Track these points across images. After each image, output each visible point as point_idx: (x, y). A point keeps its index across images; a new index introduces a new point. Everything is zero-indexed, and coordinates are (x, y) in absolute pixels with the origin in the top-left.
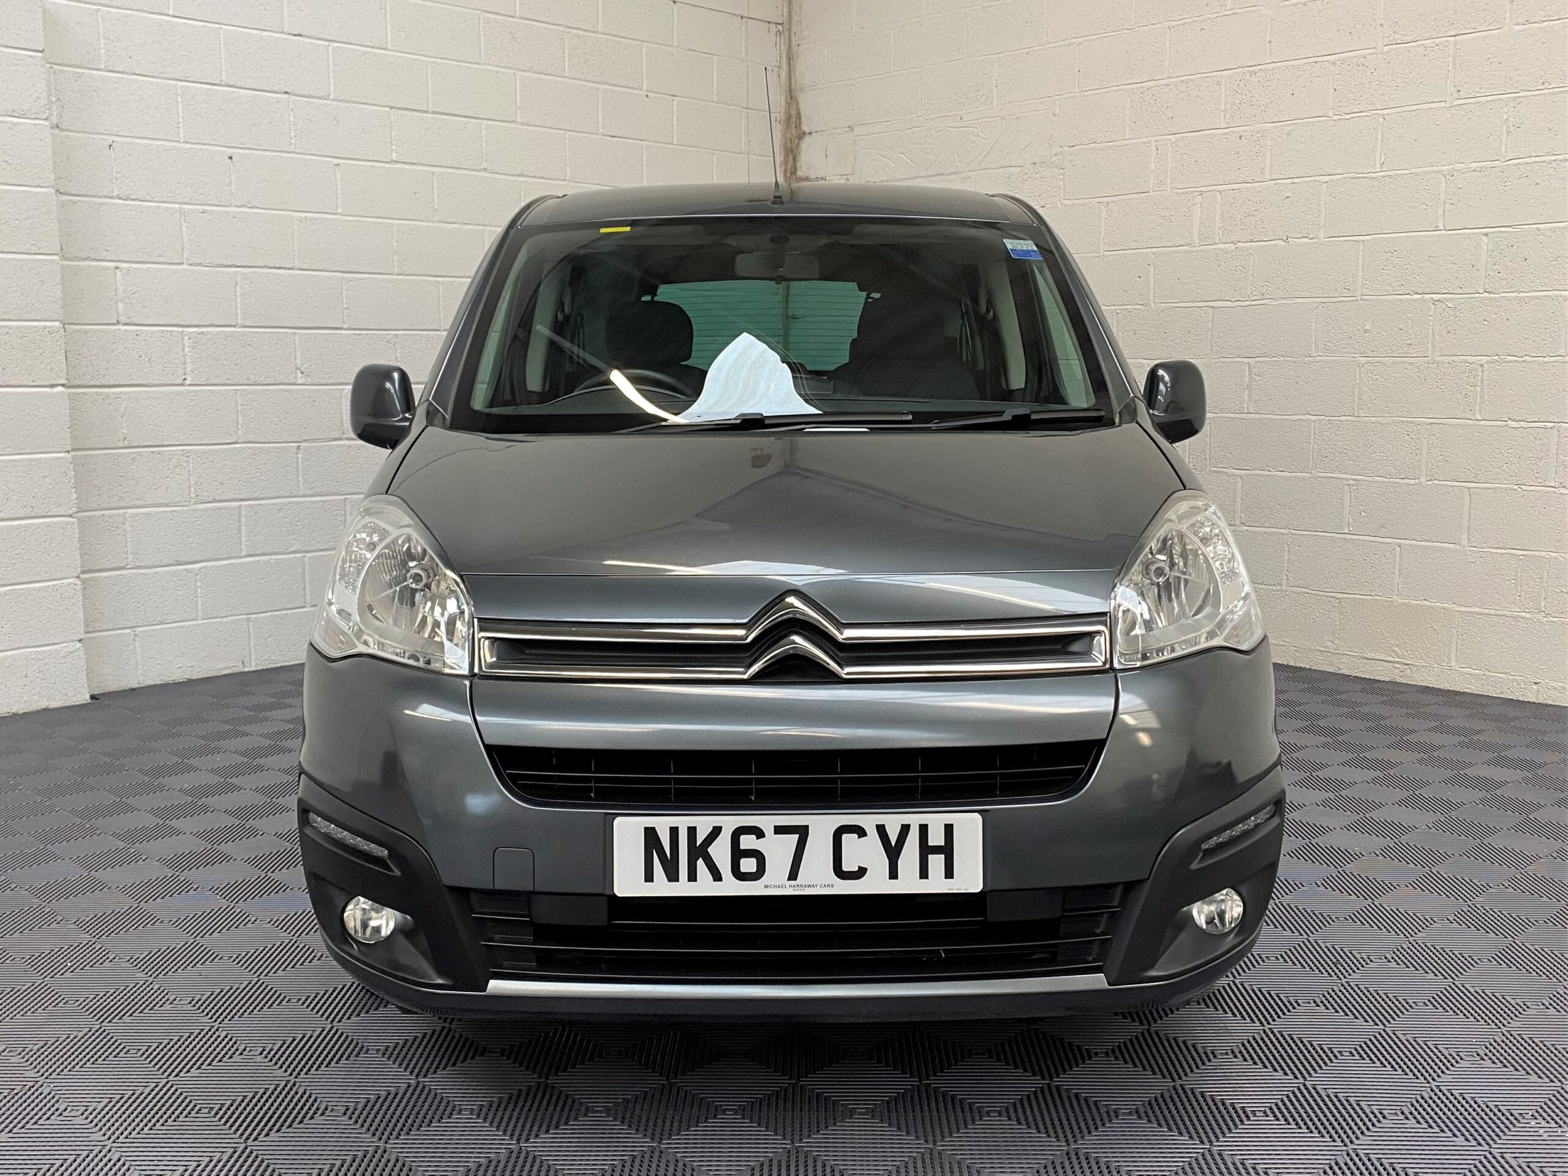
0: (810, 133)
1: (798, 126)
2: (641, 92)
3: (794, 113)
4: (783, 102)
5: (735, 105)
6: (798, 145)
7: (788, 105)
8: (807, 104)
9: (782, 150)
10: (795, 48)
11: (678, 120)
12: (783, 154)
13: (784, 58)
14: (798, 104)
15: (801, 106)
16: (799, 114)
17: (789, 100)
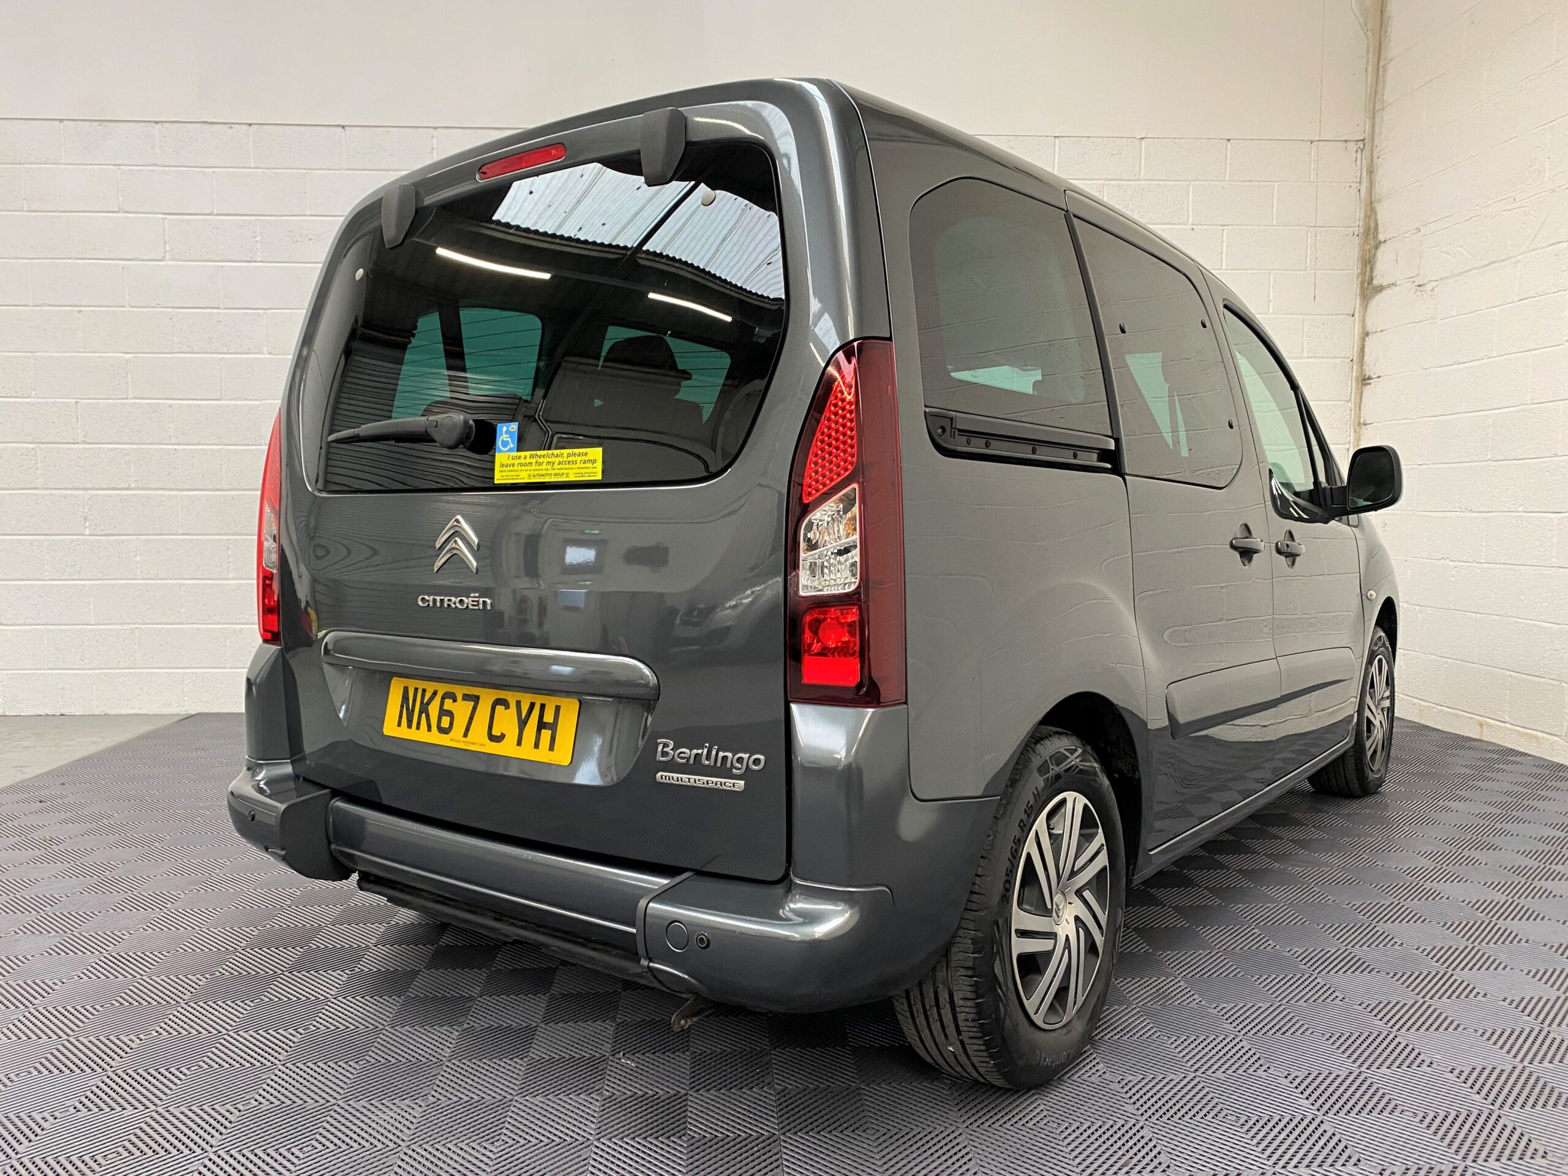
0: (1385, 241)
1: (1375, 237)
2: (1186, 227)
3: (1372, 225)
4: (1362, 215)
5: (1299, 225)
6: (1375, 254)
7: (1368, 217)
8: (1384, 214)
9: (1360, 262)
10: (1375, 160)
11: (1227, 246)
12: (1360, 266)
13: (1364, 173)
14: (1376, 215)
15: (1379, 216)
16: (1377, 224)
17: (1368, 214)
